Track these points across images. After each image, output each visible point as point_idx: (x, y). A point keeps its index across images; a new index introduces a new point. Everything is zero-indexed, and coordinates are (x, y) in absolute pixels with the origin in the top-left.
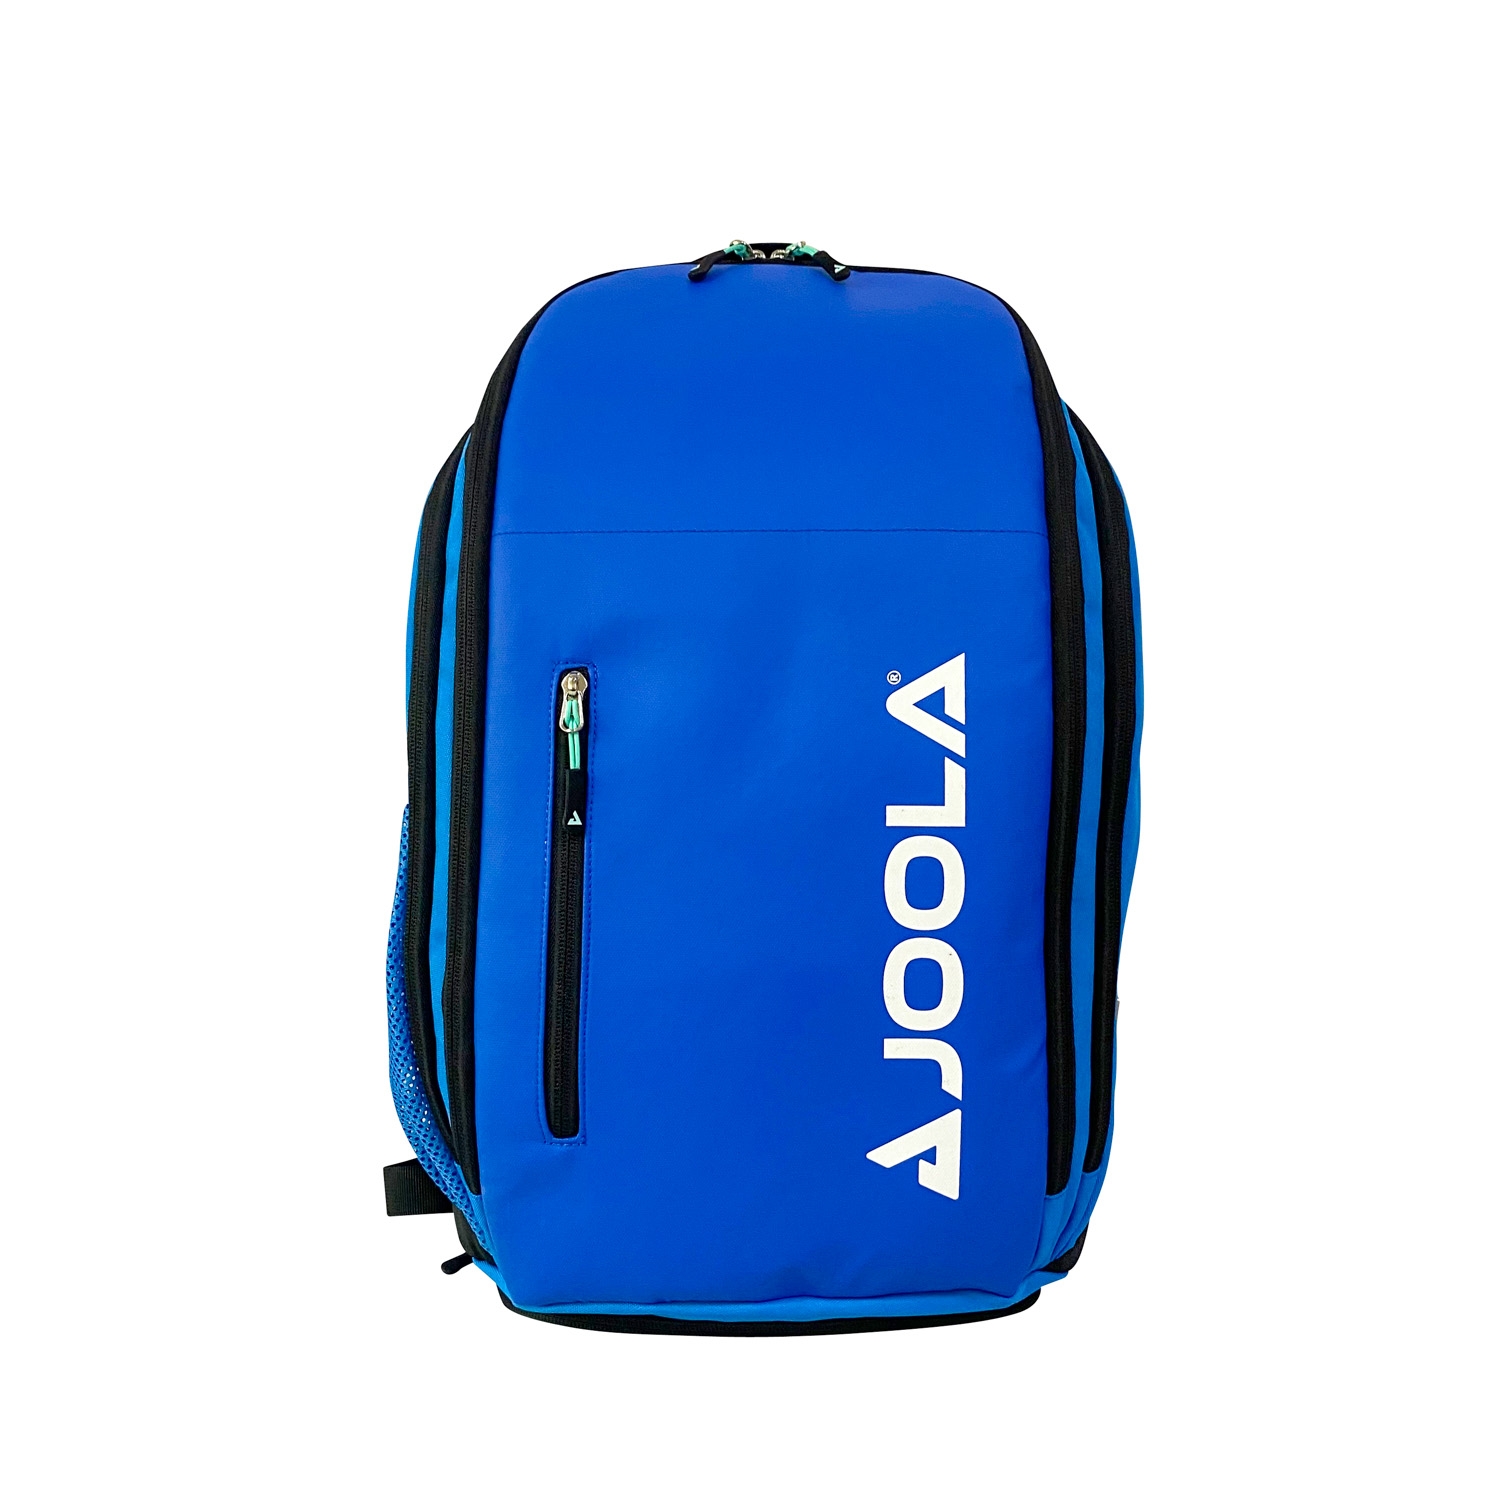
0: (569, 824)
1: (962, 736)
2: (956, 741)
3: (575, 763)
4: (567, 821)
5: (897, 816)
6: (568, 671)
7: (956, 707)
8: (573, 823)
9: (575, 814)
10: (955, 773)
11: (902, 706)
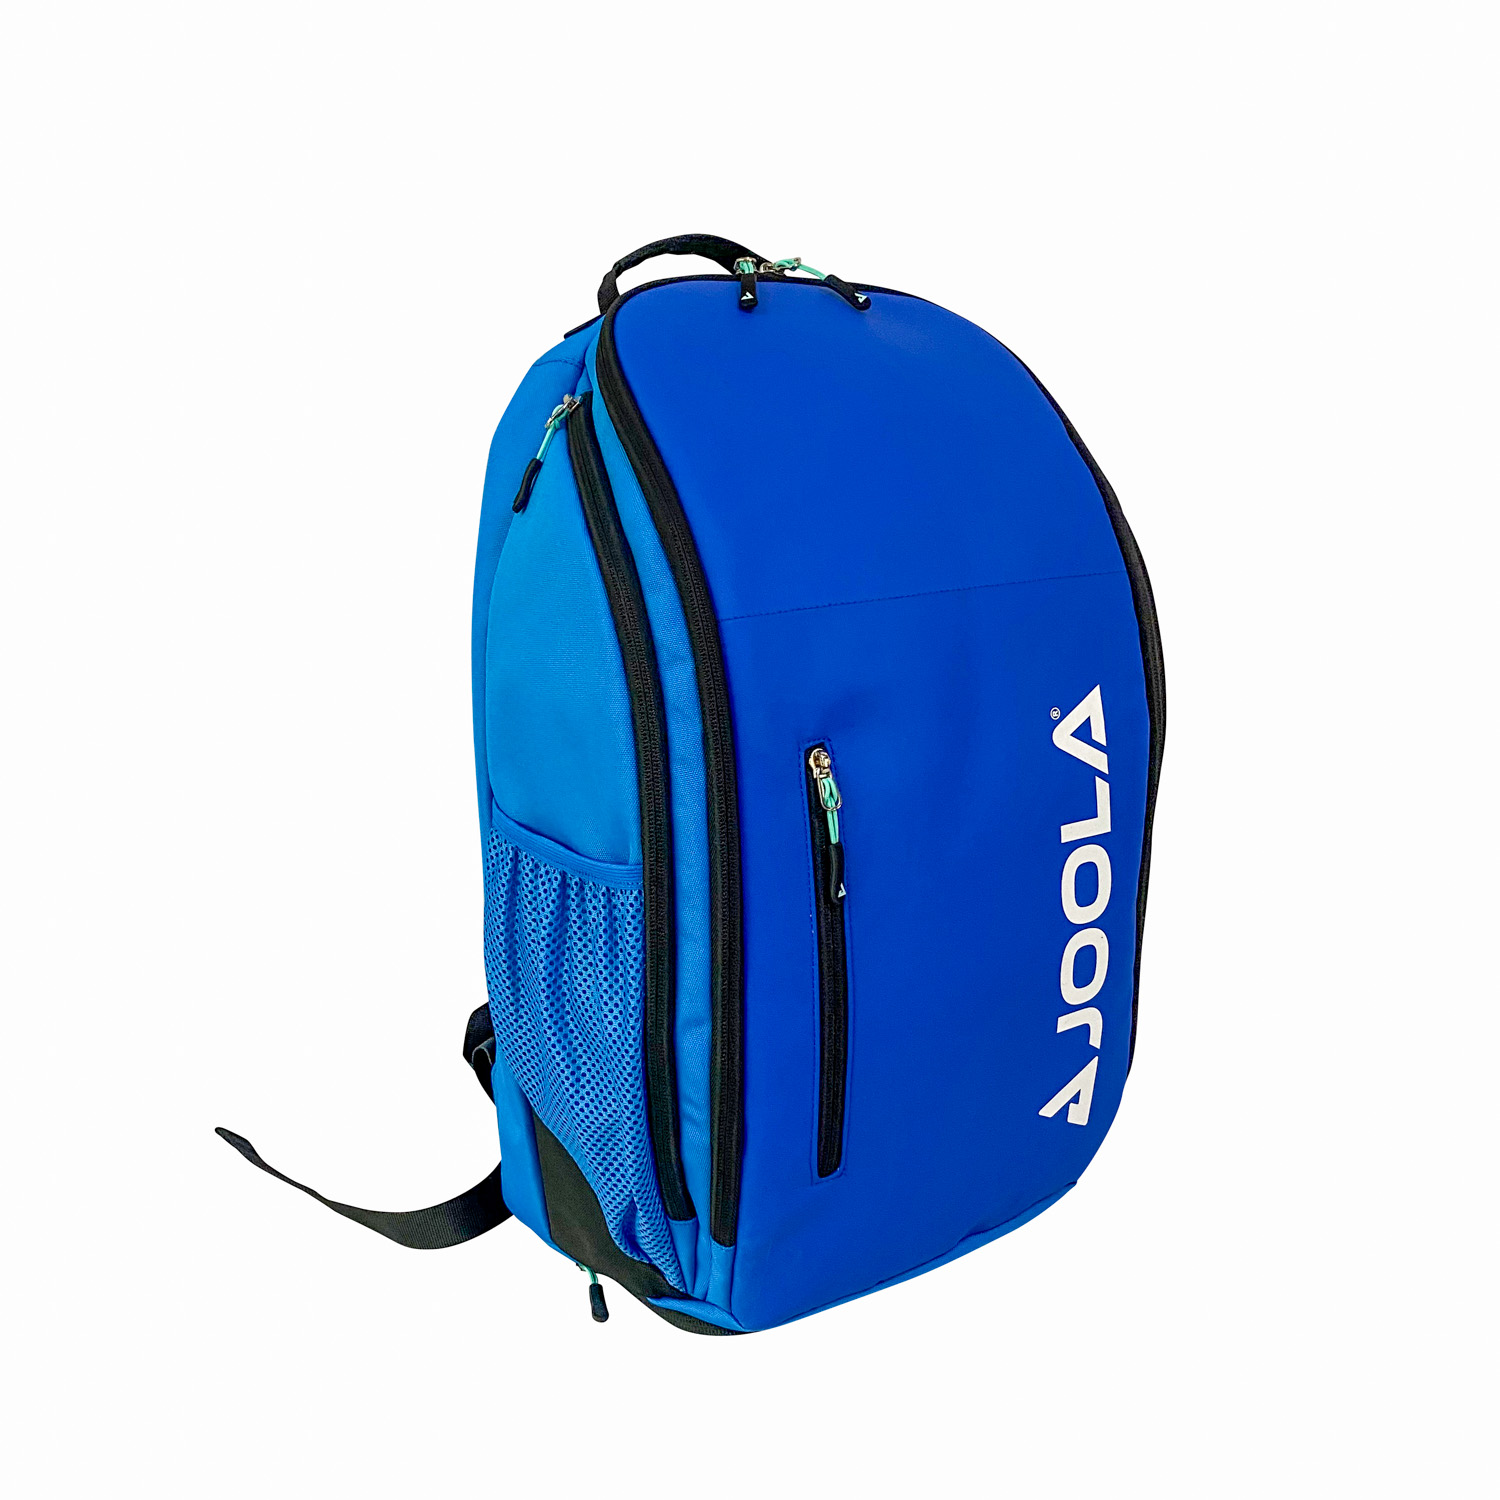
0: (839, 896)
1: (1104, 757)
2: (1099, 761)
3: (834, 839)
4: (837, 894)
5: (1069, 832)
6: (811, 749)
7: (1099, 734)
8: (841, 895)
9: (842, 886)
10: (1103, 789)
11: (1063, 738)
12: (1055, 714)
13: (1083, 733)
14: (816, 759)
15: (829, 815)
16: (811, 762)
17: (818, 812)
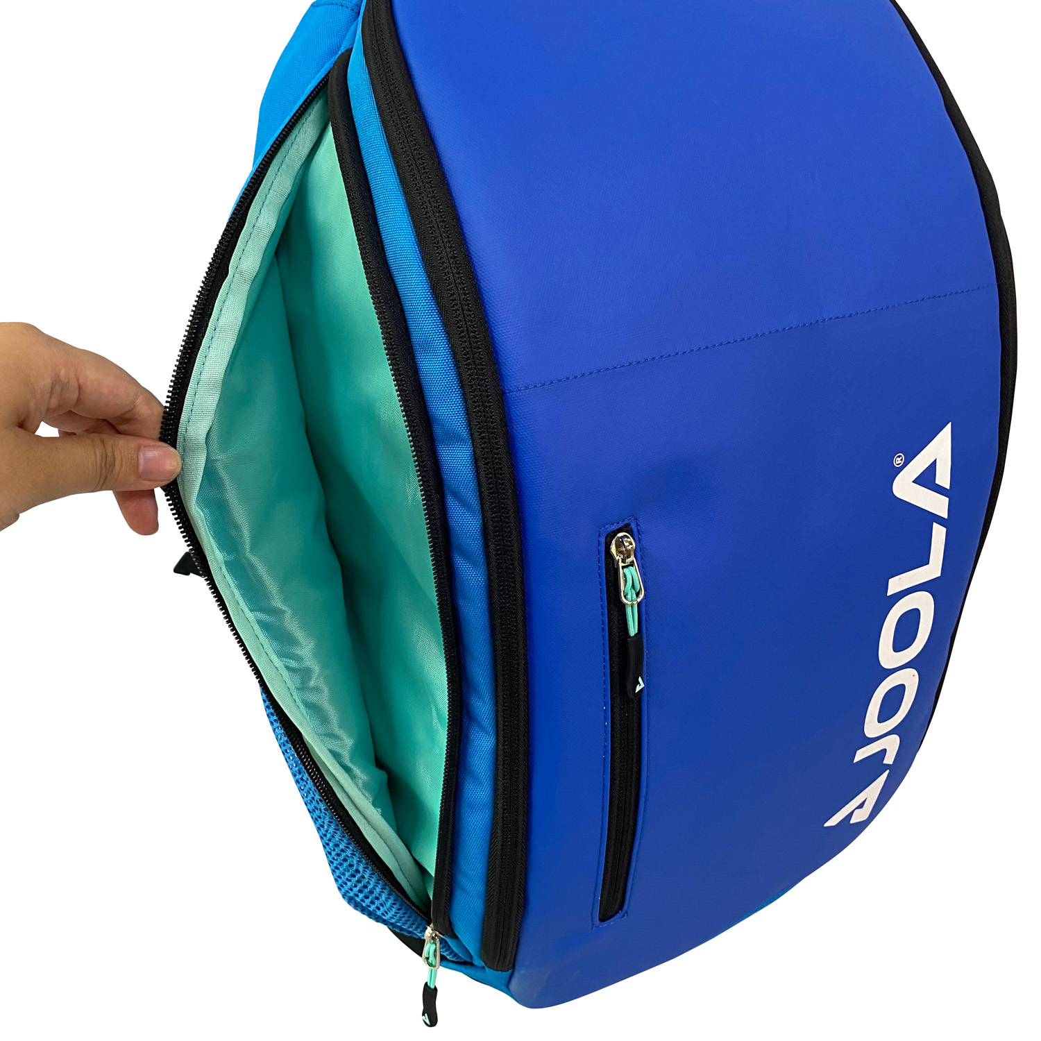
0: (636, 690)
1: (945, 500)
2: (938, 505)
3: (633, 630)
4: (634, 688)
5: (897, 584)
6: (614, 534)
7: (943, 478)
8: (638, 688)
9: (640, 679)
10: (939, 534)
11: (905, 488)
12: (898, 461)
13: (927, 479)
14: (620, 544)
15: (629, 610)
16: (613, 549)
17: (617, 608)
